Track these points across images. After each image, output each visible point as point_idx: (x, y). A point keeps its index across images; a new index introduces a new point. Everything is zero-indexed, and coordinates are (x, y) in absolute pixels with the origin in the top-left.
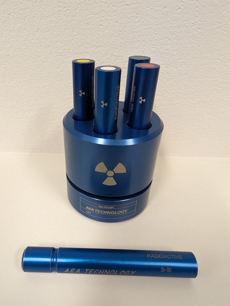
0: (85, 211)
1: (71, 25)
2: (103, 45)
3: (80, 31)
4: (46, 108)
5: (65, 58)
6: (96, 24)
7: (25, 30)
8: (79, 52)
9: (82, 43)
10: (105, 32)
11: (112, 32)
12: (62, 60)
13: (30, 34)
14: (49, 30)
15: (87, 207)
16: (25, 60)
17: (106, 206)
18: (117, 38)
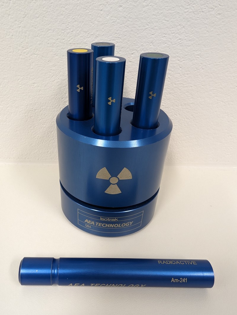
0: (84, 224)
1: (65, 10)
2: (104, 34)
3: (77, 17)
4: (35, 110)
5: (59, 49)
6: (96, 9)
7: (10, 16)
8: (75, 42)
9: (78, 32)
10: (106, 19)
11: (115, 18)
12: (54, 52)
13: (16, 21)
14: (39, 16)
15: (86, 221)
16: (10, 52)
17: (109, 219)
18: (121, 26)
